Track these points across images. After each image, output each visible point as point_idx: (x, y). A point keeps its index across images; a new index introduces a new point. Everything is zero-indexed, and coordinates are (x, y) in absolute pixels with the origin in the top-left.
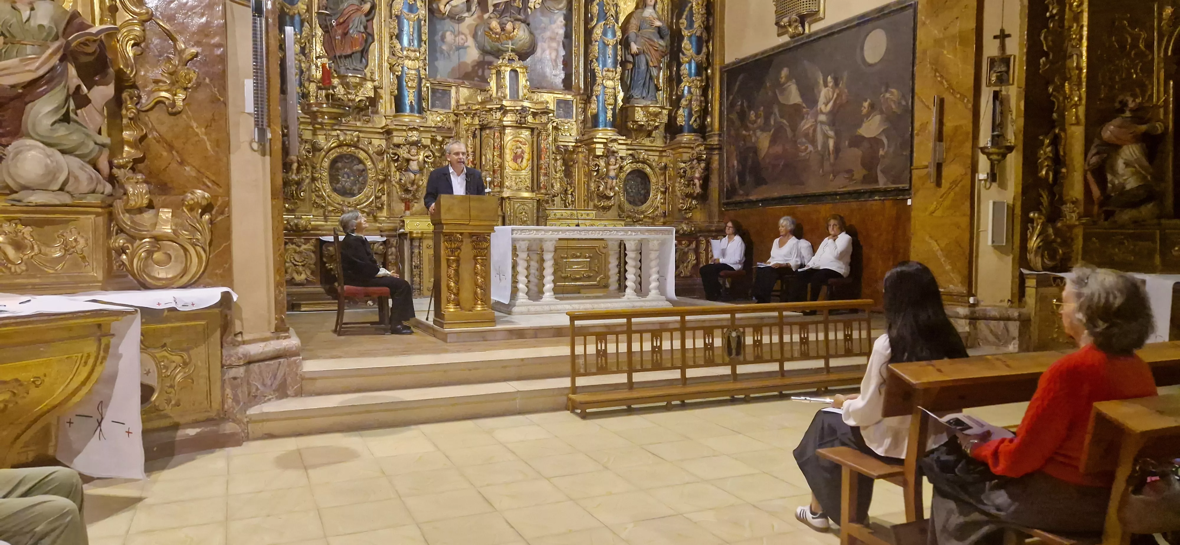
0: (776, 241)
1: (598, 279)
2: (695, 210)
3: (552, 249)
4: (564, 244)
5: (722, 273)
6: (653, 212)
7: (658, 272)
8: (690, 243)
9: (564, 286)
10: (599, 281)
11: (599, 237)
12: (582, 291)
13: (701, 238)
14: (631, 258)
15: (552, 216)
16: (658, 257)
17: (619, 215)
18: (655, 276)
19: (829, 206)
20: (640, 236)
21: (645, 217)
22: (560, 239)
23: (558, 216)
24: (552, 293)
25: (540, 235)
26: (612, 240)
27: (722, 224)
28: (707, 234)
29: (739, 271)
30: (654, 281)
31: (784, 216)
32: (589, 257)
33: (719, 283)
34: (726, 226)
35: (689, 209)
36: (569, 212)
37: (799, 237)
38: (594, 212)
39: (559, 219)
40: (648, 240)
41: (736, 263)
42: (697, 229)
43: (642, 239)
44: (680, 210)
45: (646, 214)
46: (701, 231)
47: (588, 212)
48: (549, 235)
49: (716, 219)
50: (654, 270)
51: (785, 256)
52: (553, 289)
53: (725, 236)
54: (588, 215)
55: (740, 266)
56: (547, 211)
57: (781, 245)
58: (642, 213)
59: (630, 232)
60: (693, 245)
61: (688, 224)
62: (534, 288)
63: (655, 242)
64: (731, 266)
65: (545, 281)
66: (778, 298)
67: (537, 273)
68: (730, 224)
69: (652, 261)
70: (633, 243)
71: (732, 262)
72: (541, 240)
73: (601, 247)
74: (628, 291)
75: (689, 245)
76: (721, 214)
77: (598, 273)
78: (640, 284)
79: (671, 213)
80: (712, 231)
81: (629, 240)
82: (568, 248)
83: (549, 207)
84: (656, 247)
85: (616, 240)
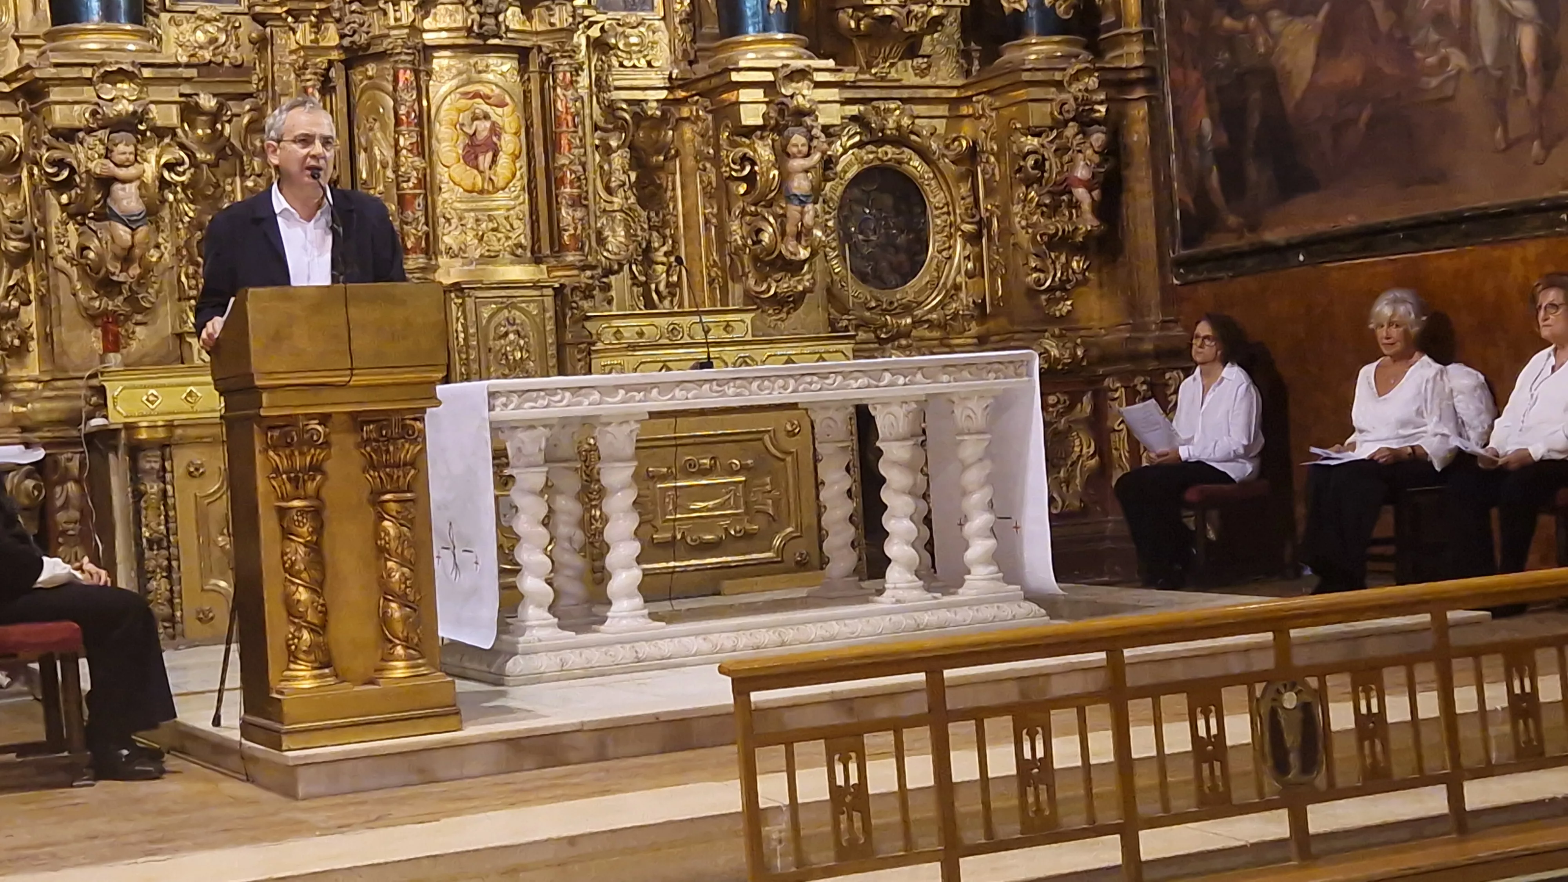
0: (1367, 373)
1: (777, 542)
2: (1083, 289)
3: (630, 450)
4: (664, 430)
5: (1191, 495)
6: (942, 304)
7: (991, 505)
8: (1075, 400)
9: (673, 572)
10: (781, 551)
11: (777, 397)
12: (726, 584)
13: (1108, 382)
14: (895, 463)
15: (608, 337)
16: (988, 454)
17: (832, 325)
18: (979, 521)
19: (1532, 249)
20: (922, 387)
21: (917, 323)
22: (652, 415)
23: (629, 336)
24: (639, 601)
25: (584, 407)
26: (824, 405)
27: (1178, 331)
28: (1128, 366)
29: (1245, 483)
30: (980, 535)
31: (1385, 289)
32: (744, 469)
33: (1185, 527)
34: (1193, 336)
35: (1062, 288)
36: (663, 322)
37: (1443, 358)
38: (748, 317)
39: (633, 347)
40: (948, 399)
41: (1234, 458)
42: (1094, 352)
43: (930, 397)
44: (1032, 293)
45: (918, 312)
46: (1105, 359)
47: (729, 317)
48: (614, 405)
49: (1155, 317)
50: (978, 498)
51: (1404, 424)
52: (640, 588)
53: (1188, 372)
54: (728, 327)
55: (1249, 468)
56: (588, 324)
57: (1383, 386)
58: (907, 309)
59: (887, 376)
60: (1086, 406)
61: (1061, 336)
62: (574, 589)
63: (972, 404)
64: (1219, 467)
65: (611, 560)
66: (1390, 567)
67: (579, 536)
68: (1204, 329)
69: (965, 467)
70: (900, 412)
71: (1218, 455)
72: (588, 423)
73: (781, 435)
74: (893, 573)
75: (1071, 408)
76: (1169, 298)
77: (775, 521)
78: (929, 546)
79: (1002, 306)
80: (1146, 356)
81: (886, 404)
82: (677, 443)
83: (595, 309)
84: (980, 420)
85: (840, 405)
